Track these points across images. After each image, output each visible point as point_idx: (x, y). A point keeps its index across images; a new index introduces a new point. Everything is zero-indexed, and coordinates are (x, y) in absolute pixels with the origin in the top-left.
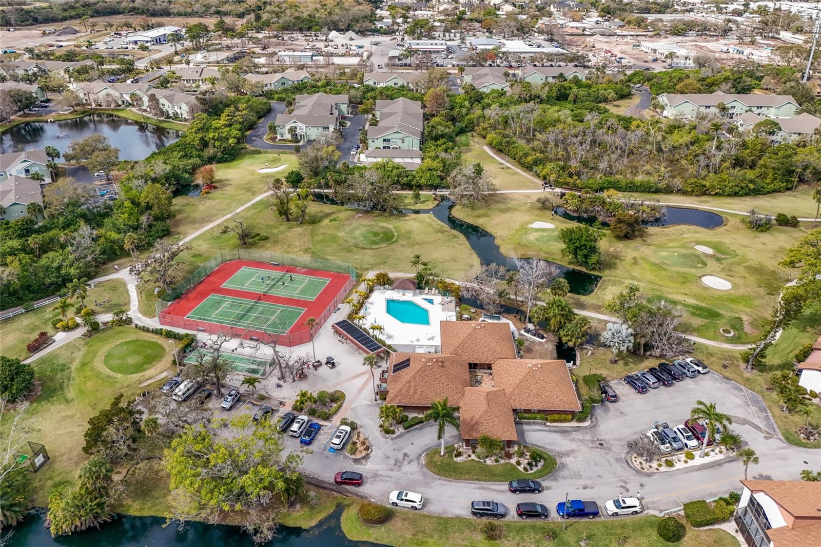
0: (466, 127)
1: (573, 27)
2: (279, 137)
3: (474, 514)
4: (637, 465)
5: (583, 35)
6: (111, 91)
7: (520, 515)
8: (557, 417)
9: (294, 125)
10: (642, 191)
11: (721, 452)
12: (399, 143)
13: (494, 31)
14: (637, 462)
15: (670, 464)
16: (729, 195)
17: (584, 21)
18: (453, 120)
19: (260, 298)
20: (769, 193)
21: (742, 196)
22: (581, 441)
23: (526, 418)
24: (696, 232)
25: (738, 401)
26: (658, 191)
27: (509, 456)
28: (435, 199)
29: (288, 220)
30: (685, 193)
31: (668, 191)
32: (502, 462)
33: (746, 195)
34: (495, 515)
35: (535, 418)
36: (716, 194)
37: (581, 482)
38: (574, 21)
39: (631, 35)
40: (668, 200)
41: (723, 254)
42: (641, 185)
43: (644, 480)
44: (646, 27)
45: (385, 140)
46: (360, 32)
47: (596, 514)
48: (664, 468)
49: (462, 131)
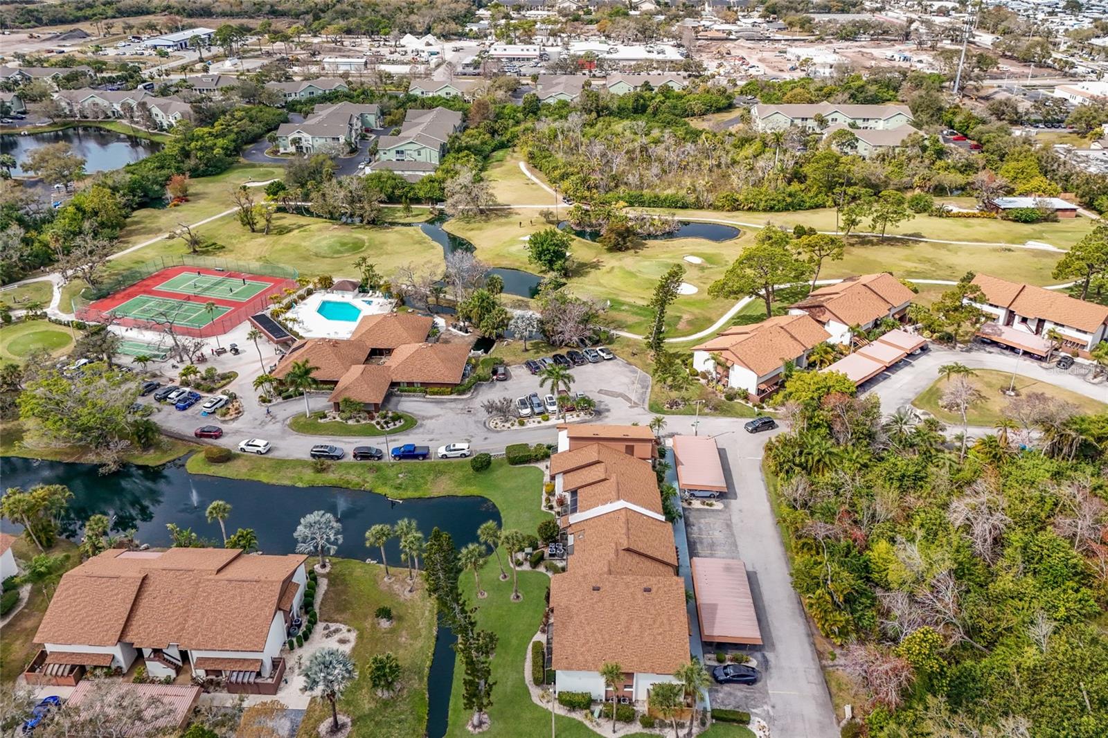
0: (508, 141)
1: (718, 31)
2: (282, 150)
3: (313, 456)
4: (492, 425)
5: (727, 39)
6: (98, 100)
7: (355, 456)
8: (436, 389)
9: (297, 136)
10: (669, 207)
11: (578, 416)
12: (415, 155)
13: (613, 35)
14: (493, 423)
15: (522, 424)
16: (764, 210)
17: (739, 23)
18: (493, 132)
19: (188, 298)
20: (811, 208)
21: (778, 211)
22: (451, 409)
23: (405, 391)
24: (700, 244)
25: (626, 380)
26: (685, 207)
27: (372, 418)
28: (431, 213)
29: (253, 231)
30: (716, 208)
31: (698, 206)
32: (363, 422)
33: (786, 209)
34: (332, 457)
35: (415, 391)
36: (750, 209)
37: (431, 437)
38: (726, 23)
39: (786, 40)
40: (692, 216)
41: (712, 263)
42: (665, 200)
43: (489, 435)
44: (811, 32)
45: (398, 152)
46: (443, 36)
47: (425, 456)
48: (517, 427)
49: (502, 146)
